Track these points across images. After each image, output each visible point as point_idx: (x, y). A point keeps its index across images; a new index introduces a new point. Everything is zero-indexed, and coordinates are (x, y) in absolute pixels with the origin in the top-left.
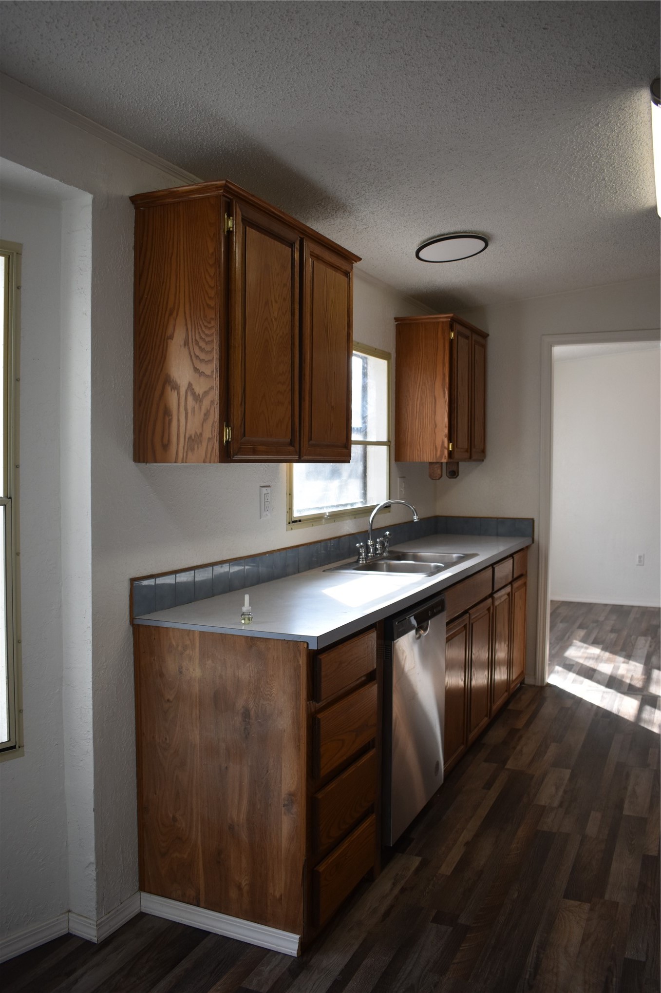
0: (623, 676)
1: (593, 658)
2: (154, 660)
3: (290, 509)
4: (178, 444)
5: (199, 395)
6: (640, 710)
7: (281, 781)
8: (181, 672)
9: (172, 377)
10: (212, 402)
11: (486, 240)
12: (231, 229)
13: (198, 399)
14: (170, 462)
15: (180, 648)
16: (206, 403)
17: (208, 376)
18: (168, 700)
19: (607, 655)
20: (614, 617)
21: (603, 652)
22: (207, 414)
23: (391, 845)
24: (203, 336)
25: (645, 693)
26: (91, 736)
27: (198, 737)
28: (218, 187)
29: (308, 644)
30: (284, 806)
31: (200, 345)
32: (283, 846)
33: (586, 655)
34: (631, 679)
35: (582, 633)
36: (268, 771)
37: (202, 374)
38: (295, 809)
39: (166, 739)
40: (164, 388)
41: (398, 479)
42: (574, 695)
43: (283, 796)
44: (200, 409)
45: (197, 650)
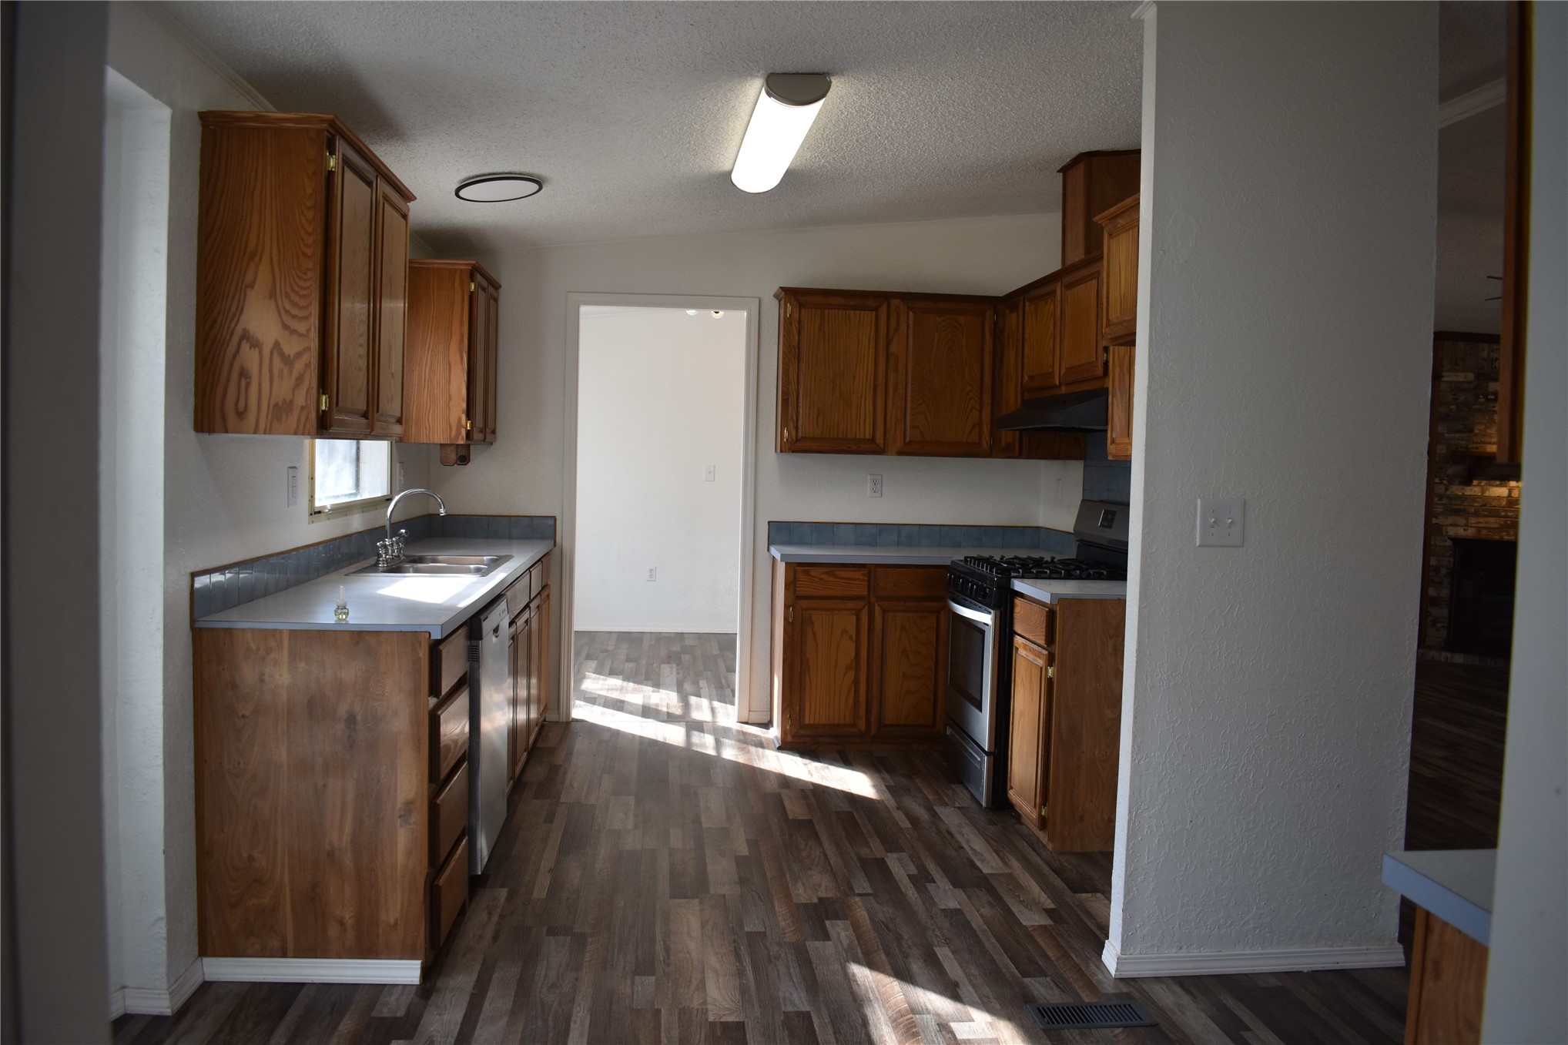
0: (657, 705)
1: (617, 690)
2: (223, 669)
3: (312, 497)
4: (259, 412)
5: (289, 355)
6: (688, 736)
7: (396, 790)
8: (262, 681)
9: (252, 333)
10: (308, 365)
11: (539, 182)
12: (333, 169)
13: (288, 361)
14: (247, 433)
15: (262, 652)
16: (299, 366)
17: (301, 335)
18: (243, 716)
19: (631, 685)
20: (625, 646)
21: (625, 683)
22: (300, 380)
23: (480, 873)
24: (296, 288)
25: (687, 719)
26: (160, 761)
27: (285, 755)
28: (322, 121)
29: (430, 634)
30: (400, 817)
31: (292, 298)
32: (399, 862)
33: (607, 687)
34: (668, 706)
35: (593, 664)
36: (379, 781)
37: (293, 332)
38: (413, 819)
39: (239, 763)
40: (239, 344)
41: (398, 464)
42: (608, 728)
43: (399, 805)
44: (291, 373)
45: (286, 652)
